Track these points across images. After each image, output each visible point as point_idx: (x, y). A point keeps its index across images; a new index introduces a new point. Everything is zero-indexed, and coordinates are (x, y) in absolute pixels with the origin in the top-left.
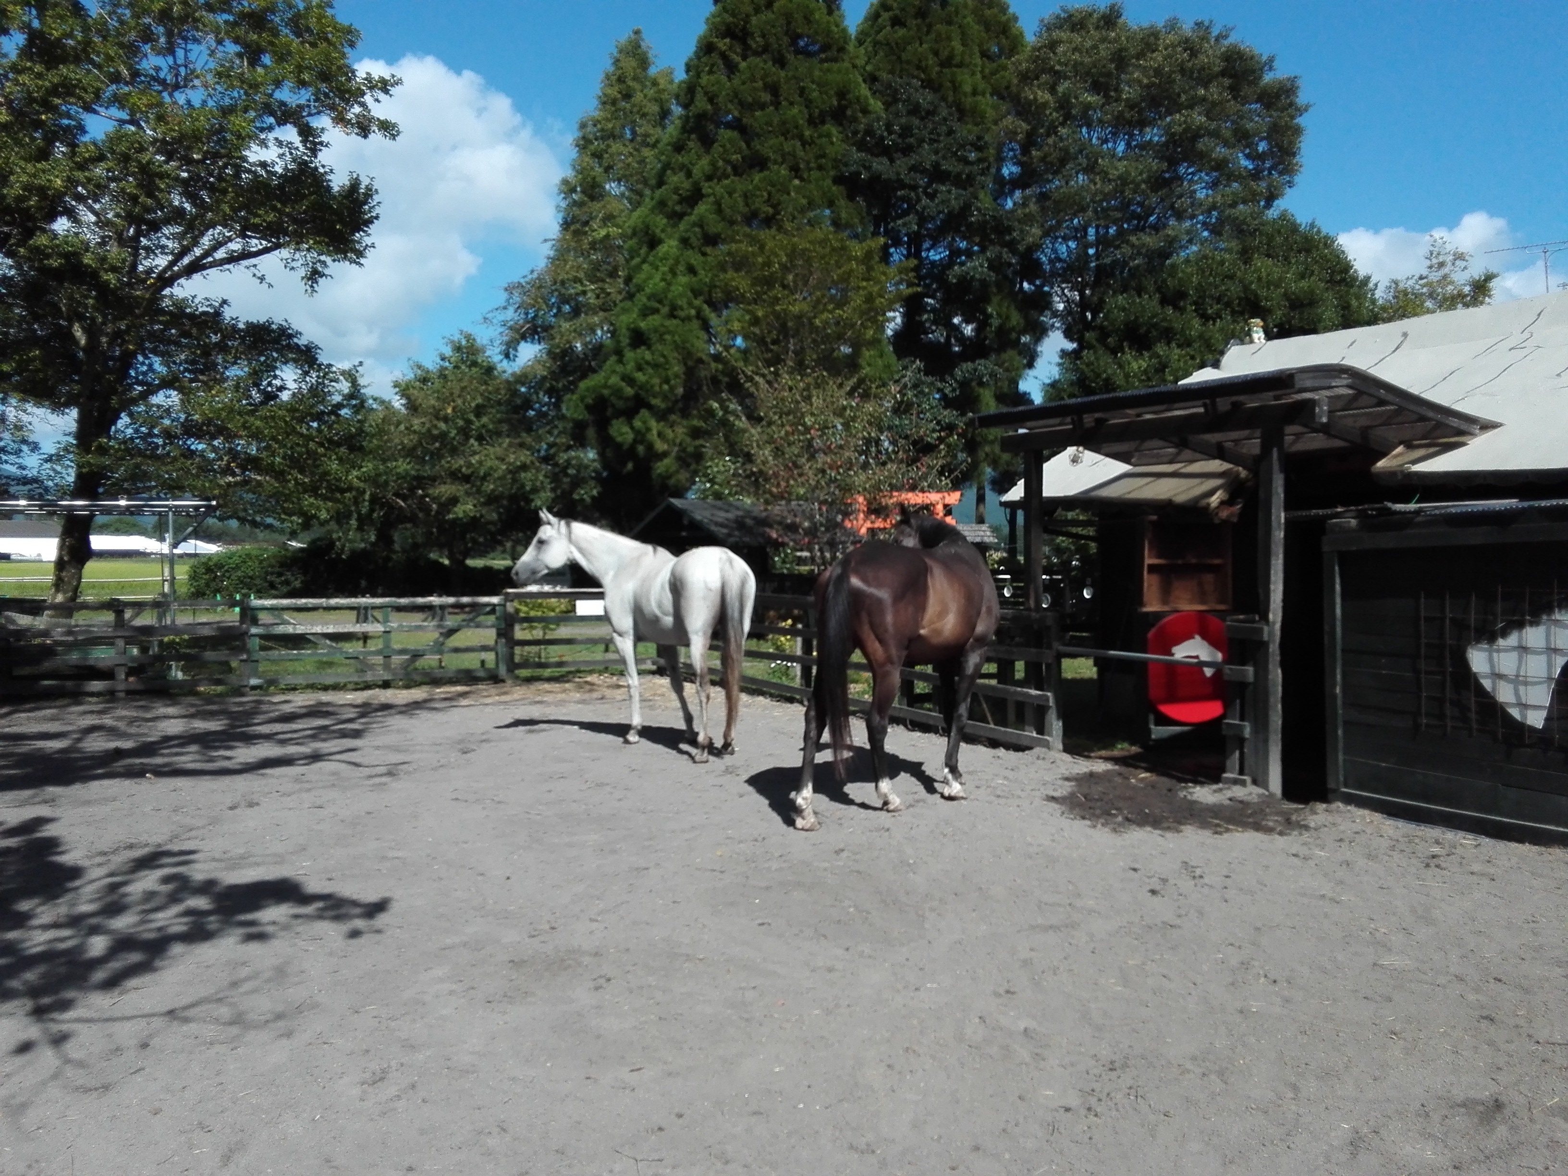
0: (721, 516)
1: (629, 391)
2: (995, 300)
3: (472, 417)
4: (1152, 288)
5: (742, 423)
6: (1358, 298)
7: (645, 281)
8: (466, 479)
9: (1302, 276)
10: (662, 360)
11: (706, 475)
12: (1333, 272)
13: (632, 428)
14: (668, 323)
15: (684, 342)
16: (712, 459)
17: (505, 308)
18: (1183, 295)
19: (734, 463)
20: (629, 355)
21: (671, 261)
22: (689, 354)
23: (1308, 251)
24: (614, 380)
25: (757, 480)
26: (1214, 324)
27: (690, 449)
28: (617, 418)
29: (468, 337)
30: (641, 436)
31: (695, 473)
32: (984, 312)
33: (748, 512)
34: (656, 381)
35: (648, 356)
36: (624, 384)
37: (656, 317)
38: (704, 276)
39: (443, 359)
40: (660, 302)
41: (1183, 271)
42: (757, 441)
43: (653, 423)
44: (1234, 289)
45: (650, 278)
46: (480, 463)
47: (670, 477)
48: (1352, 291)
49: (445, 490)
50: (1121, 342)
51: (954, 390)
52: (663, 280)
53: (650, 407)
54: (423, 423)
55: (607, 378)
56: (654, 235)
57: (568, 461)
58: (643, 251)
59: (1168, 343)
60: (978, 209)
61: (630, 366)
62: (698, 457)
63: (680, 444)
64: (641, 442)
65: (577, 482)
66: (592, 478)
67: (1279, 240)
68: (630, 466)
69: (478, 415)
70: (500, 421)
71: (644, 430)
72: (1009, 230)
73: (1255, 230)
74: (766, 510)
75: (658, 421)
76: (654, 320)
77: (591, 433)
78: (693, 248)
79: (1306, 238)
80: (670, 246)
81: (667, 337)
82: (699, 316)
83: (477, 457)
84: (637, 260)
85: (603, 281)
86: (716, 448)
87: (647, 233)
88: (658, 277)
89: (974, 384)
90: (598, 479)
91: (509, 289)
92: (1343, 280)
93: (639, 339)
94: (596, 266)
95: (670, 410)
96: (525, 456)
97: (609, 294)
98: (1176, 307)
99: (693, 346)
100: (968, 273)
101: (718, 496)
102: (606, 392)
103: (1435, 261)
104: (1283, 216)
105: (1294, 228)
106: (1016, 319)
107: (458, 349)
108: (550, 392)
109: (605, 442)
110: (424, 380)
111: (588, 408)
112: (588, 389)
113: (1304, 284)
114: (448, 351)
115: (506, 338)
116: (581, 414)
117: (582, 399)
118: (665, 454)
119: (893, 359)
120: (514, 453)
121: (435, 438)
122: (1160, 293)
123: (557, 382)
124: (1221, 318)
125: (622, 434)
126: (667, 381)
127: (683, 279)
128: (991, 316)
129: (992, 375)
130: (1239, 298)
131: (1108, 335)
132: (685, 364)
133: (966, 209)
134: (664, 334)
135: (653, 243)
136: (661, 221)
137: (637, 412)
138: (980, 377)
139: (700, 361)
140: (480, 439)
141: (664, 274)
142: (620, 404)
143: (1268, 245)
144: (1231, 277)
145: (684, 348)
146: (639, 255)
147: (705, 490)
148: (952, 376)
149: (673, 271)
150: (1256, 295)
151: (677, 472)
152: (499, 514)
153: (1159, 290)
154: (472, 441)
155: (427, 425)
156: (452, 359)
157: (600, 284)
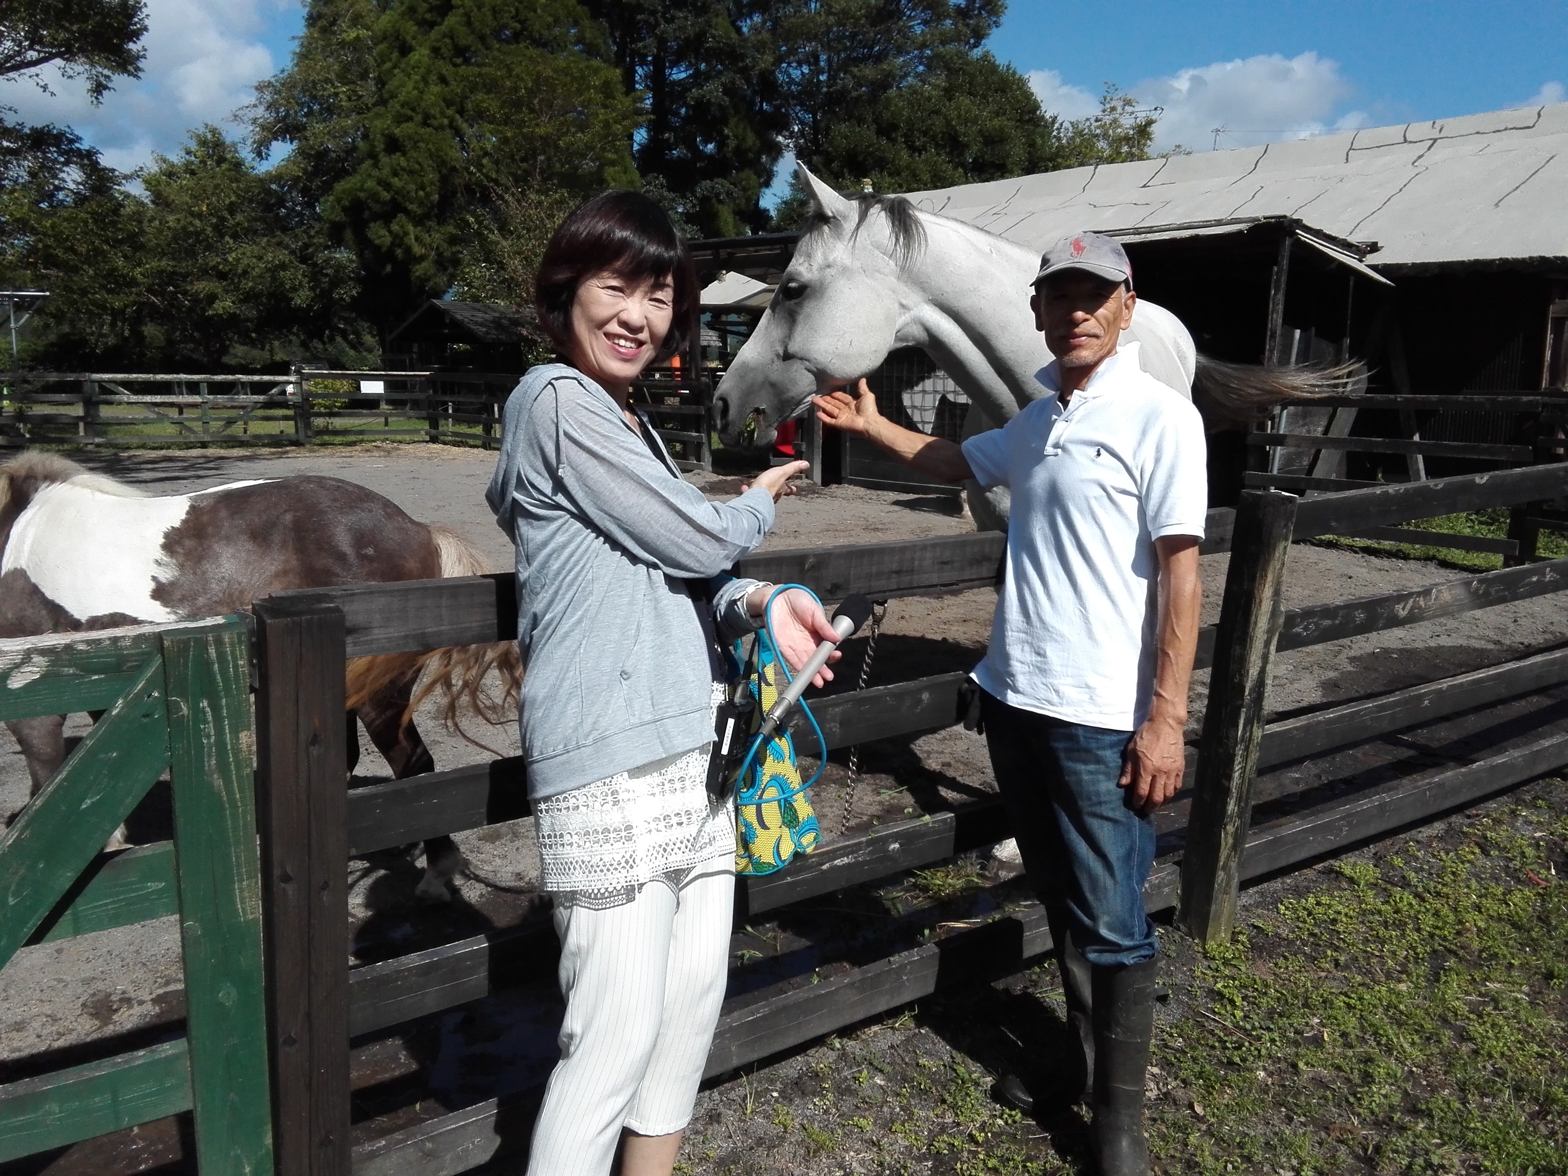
0: (480, 316)
1: (386, 196)
2: (733, 121)
3: (226, 214)
4: (870, 119)
5: (495, 236)
6: (1042, 137)
7: (398, 87)
8: (222, 276)
9: (997, 114)
10: (417, 166)
11: (464, 279)
12: (1021, 114)
13: (390, 232)
14: (422, 131)
15: (437, 150)
16: (469, 265)
17: (255, 106)
18: (895, 127)
19: (489, 270)
20: (384, 159)
21: (423, 70)
22: (443, 163)
23: (1003, 91)
24: (370, 184)
25: (509, 286)
26: (919, 156)
27: (447, 254)
28: (375, 222)
29: (214, 131)
30: (398, 240)
31: (452, 278)
32: (721, 132)
33: (502, 313)
34: (412, 187)
35: (403, 162)
36: (380, 189)
37: (410, 124)
38: (456, 88)
39: (188, 153)
40: (413, 110)
41: (896, 105)
42: (508, 252)
43: (411, 228)
44: (938, 123)
45: (403, 85)
46: (238, 260)
47: (428, 280)
48: (1037, 130)
49: (202, 287)
50: (843, 167)
51: (694, 206)
52: (415, 88)
53: (407, 212)
54: (178, 220)
55: (363, 182)
56: (404, 42)
57: (327, 261)
58: (395, 55)
59: (881, 171)
60: (714, 37)
61: (386, 171)
62: (456, 262)
63: (437, 248)
64: (400, 246)
65: (336, 282)
66: (351, 279)
67: (980, 79)
68: (389, 268)
69: (232, 213)
70: (255, 220)
71: (401, 234)
72: (742, 57)
73: (961, 69)
74: (518, 312)
75: (415, 226)
76: (408, 128)
77: (348, 234)
78: (444, 59)
79: (1002, 79)
80: (421, 54)
81: (421, 144)
82: (451, 125)
83: (234, 255)
84: (388, 65)
85: (354, 83)
86: (472, 254)
87: (397, 38)
88: (410, 85)
89: (714, 200)
90: (358, 280)
91: (260, 88)
92: (1030, 120)
93: (393, 145)
94: (346, 67)
95: (427, 216)
96: (283, 256)
97: (361, 97)
98: (889, 139)
99: (446, 154)
100: (704, 96)
101: (476, 299)
102: (362, 195)
103: (1108, 106)
104: (985, 57)
105: (993, 68)
106: (751, 140)
107: (203, 143)
108: (305, 191)
109: (363, 244)
110: (170, 175)
111: (344, 209)
112: (344, 192)
113: (996, 122)
114: (193, 146)
115: (257, 137)
116: (339, 216)
117: (339, 200)
118: (422, 258)
119: (636, 175)
120: (273, 252)
121: (189, 235)
122: (877, 124)
123: (311, 182)
124: (926, 150)
125: (380, 237)
126: (423, 188)
127: (436, 89)
128: (728, 137)
129: (729, 194)
130: (943, 133)
131: (832, 161)
132: (440, 172)
133: (701, 36)
134: (418, 141)
135: (405, 50)
136: (410, 28)
137: (395, 217)
138: (718, 195)
139: (454, 169)
140: (235, 236)
141: (416, 82)
142: (376, 208)
143: (970, 84)
144: (937, 112)
145: (438, 157)
146: (390, 60)
147: (464, 293)
148: (693, 193)
149: (425, 80)
150: (956, 131)
151: (435, 275)
152: (258, 311)
153: (875, 121)
154: (227, 238)
155: (182, 223)
156: (199, 154)
157: (352, 86)
